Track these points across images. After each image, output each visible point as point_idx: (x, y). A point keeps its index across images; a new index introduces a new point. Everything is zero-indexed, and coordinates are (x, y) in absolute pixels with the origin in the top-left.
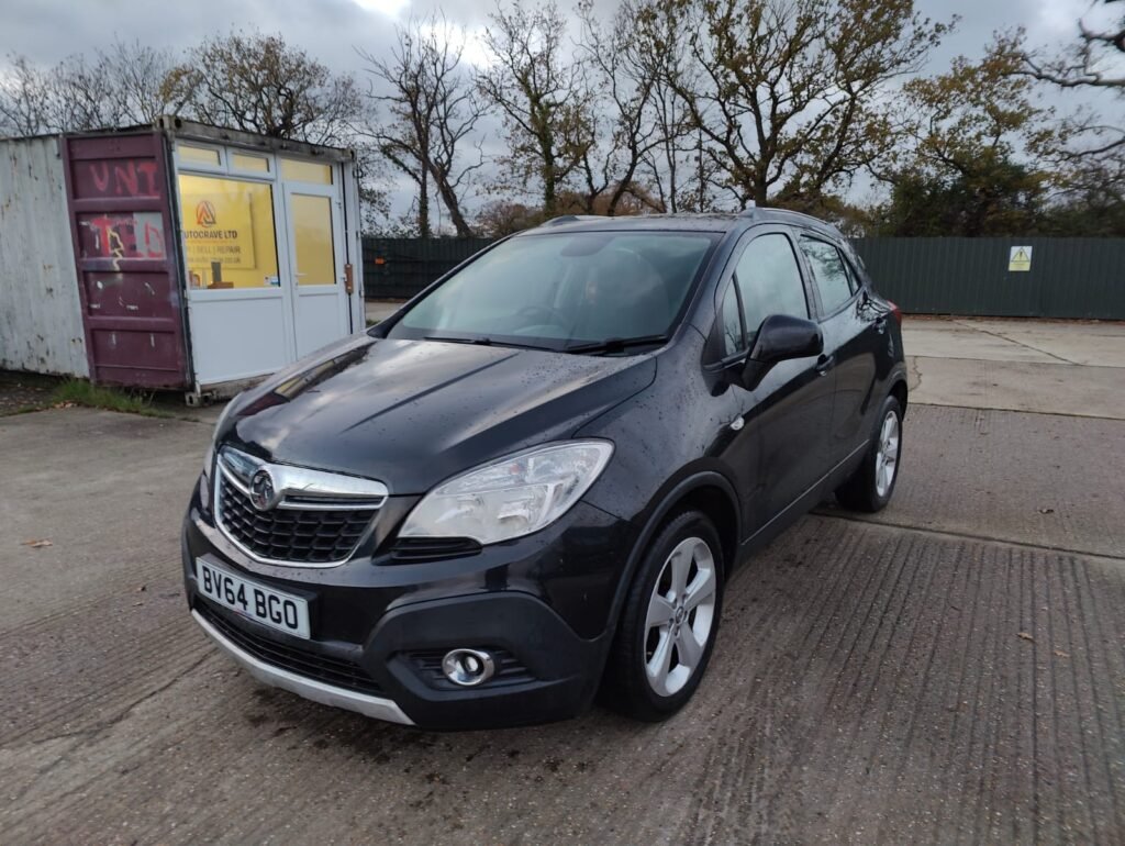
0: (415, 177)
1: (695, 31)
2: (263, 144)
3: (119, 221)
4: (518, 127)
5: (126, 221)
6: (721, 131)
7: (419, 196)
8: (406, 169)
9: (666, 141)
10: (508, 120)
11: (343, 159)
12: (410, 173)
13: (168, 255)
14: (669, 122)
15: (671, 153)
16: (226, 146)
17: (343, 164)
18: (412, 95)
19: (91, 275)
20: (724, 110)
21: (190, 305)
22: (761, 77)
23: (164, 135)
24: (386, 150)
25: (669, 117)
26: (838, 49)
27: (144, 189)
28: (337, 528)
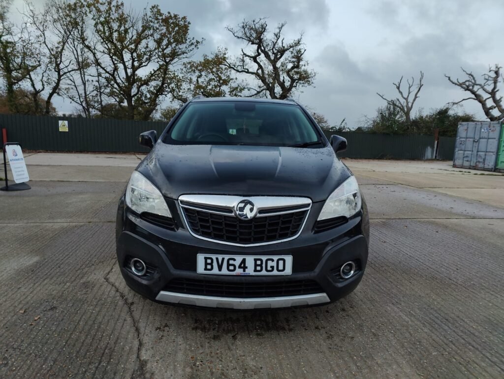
15: (83, 76)
28: (290, 222)
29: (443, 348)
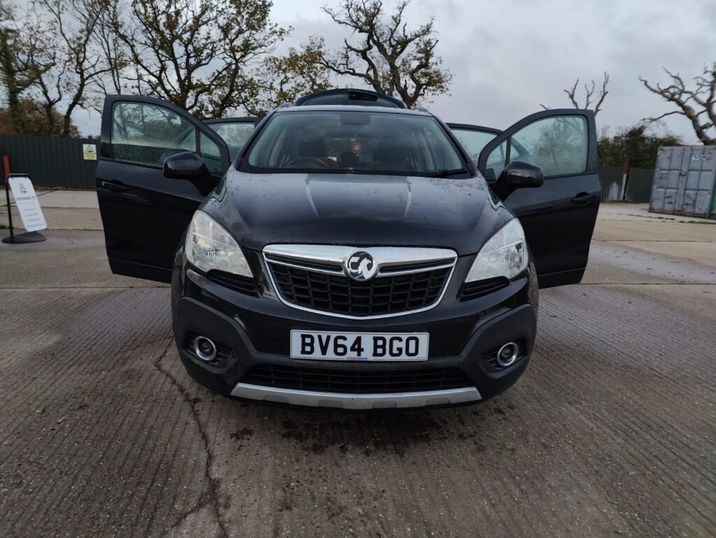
6: (155, 70)
9: (111, 70)
15: (116, 79)
20: (158, 56)
26: (225, 30)
28: (425, 284)
29: (645, 465)
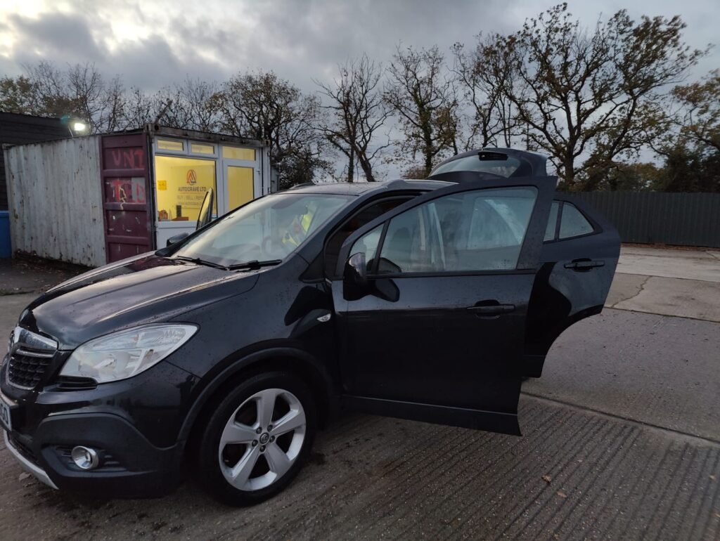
0: (347, 153)
1: (520, 60)
2: (210, 138)
3: (125, 182)
4: (408, 123)
5: (128, 182)
6: (540, 123)
7: (348, 164)
8: (341, 149)
9: (504, 129)
10: (402, 119)
11: (262, 145)
12: (344, 151)
13: (147, 201)
14: (507, 116)
15: (508, 137)
16: (187, 140)
17: (262, 148)
18: (346, 105)
19: (110, 212)
20: (541, 109)
21: (157, 230)
22: (569, 87)
23: (148, 134)
24: (330, 138)
25: (507, 114)
26: (623, 68)
27: (137, 165)
